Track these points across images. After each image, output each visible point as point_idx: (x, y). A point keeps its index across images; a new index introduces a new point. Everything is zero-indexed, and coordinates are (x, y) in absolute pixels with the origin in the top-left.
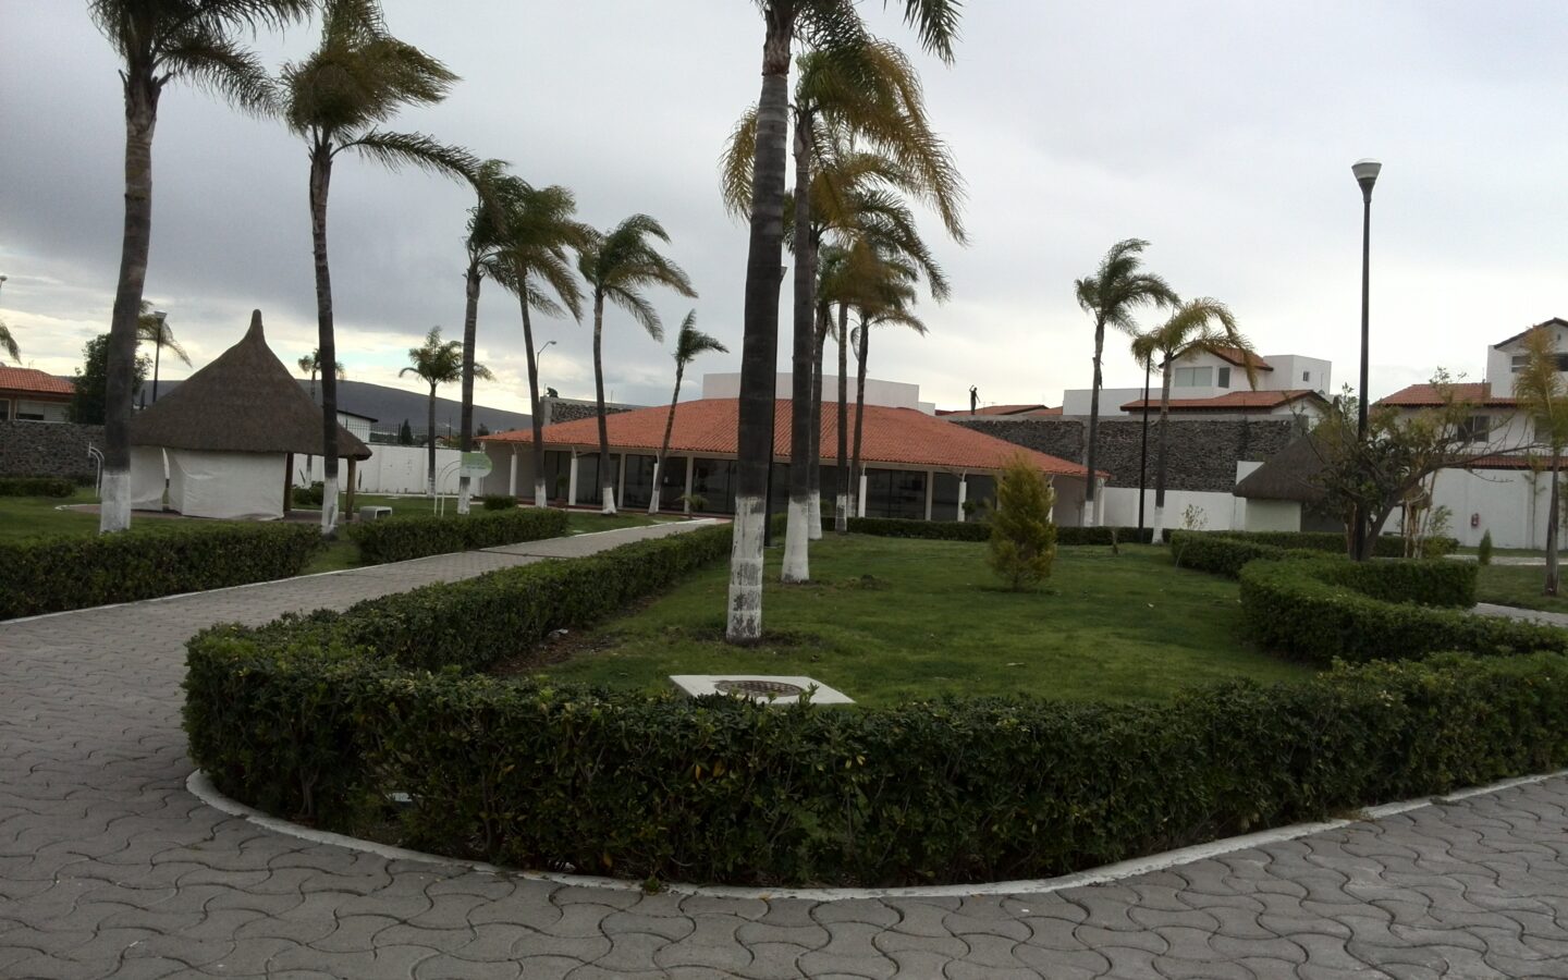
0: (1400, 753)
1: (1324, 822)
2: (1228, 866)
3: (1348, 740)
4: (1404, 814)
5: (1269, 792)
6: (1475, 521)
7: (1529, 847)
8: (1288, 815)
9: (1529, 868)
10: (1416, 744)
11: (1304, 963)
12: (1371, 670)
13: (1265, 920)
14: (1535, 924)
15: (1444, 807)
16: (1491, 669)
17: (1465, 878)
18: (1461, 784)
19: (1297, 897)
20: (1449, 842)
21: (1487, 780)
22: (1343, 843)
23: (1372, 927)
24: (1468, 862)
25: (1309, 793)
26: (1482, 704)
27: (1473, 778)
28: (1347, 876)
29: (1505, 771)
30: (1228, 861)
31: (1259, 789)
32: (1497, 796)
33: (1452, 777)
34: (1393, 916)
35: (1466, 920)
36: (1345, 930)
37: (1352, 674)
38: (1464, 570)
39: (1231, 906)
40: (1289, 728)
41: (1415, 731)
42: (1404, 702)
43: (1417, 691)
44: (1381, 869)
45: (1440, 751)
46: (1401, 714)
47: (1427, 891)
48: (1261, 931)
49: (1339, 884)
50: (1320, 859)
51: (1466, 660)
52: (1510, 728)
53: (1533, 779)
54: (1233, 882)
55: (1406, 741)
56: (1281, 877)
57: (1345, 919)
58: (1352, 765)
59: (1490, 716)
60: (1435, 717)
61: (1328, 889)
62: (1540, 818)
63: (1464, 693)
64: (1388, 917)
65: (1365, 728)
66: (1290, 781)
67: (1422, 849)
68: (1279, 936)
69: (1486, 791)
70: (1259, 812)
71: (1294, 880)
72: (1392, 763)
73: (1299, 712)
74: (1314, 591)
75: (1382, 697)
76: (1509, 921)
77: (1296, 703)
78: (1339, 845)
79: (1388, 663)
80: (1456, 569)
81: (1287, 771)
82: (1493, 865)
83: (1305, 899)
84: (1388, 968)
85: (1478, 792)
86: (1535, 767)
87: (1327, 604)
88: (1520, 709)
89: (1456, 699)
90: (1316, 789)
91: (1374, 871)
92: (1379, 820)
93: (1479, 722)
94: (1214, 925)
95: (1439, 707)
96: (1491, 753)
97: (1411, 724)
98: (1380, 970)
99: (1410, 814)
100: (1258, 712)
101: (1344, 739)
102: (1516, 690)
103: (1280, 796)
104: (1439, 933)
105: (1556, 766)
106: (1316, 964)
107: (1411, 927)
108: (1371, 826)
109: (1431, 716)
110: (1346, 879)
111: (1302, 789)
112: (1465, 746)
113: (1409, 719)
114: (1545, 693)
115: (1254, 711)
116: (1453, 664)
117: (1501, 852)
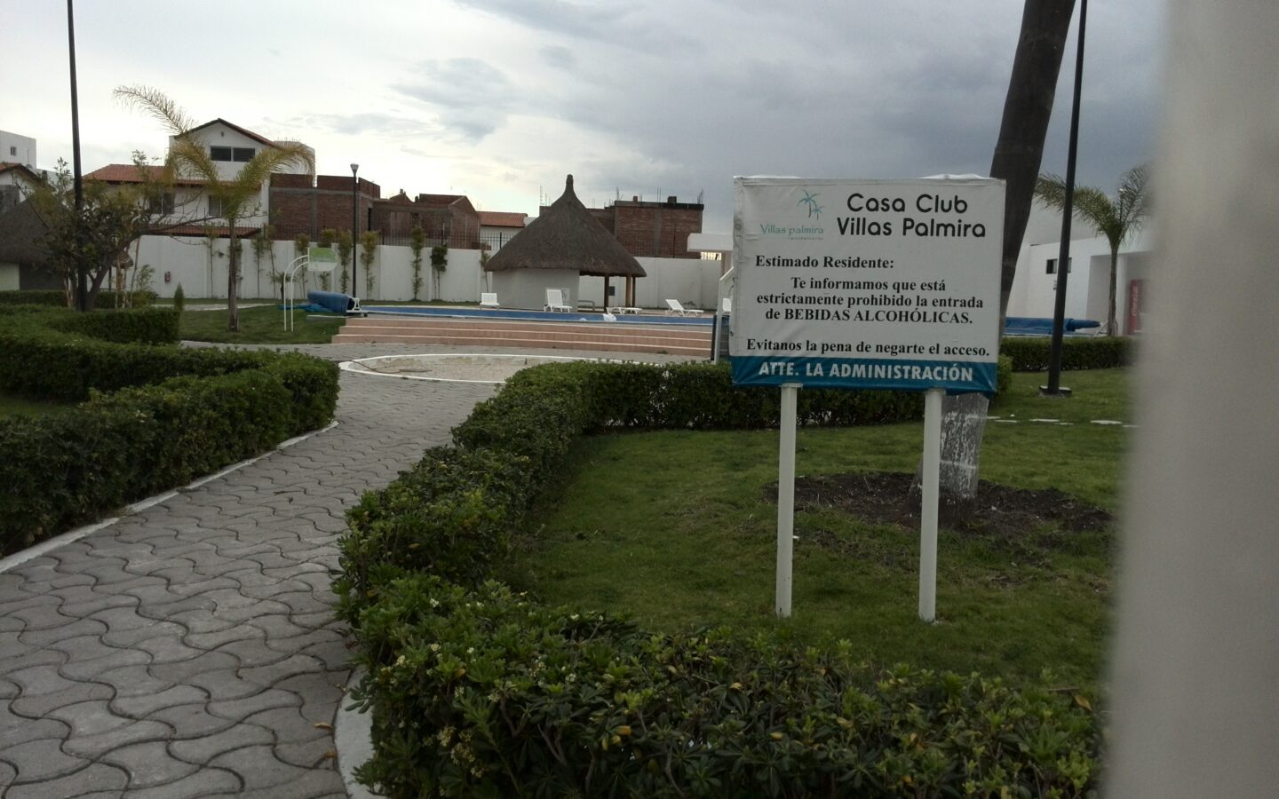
0: (152, 458)
1: (97, 523)
2: (21, 575)
3: (113, 453)
4: (159, 505)
5: (50, 507)
6: (168, 278)
7: (256, 509)
8: (66, 523)
9: (257, 524)
10: (165, 449)
11: (106, 632)
12: (123, 395)
13: (66, 609)
14: (269, 560)
15: (189, 494)
16: (214, 386)
17: (215, 540)
18: (198, 475)
19: (88, 585)
20: (197, 518)
21: (216, 469)
22: (116, 535)
23: (153, 592)
24: (215, 529)
25: (84, 501)
26: (210, 412)
27: (207, 469)
28: (125, 559)
29: (228, 460)
30: (21, 571)
31: (41, 506)
32: (224, 479)
33: (192, 470)
34: (169, 580)
35: (221, 569)
36: (134, 600)
37: (108, 401)
38: (169, 315)
39: (33, 607)
40: (64, 450)
41: (163, 439)
42: (154, 418)
43: (162, 409)
44: (150, 548)
45: (182, 452)
46: (152, 427)
47: (189, 556)
48: (63, 619)
49: (122, 567)
50: (98, 552)
51: (193, 380)
52: (231, 428)
53: (247, 463)
54: (28, 587)
55: (156, 449)
56: (69, 573)
57: (132, 591)
58: (118, 474)
59: (216, 420)
60: (178, 426)
61: (112, 573)
62: (257, 488)
63: (197, 404)
64: (165, 582)
65: (125, 443)
66: (68, 495)
67: (179, 527)
68: (81, 619)
69: (216, 477)
70: (43, 526)
71: (83, 573)
72: (147, 466)
73: (71, 435)
74: (51, 338)
75: (137, 415)
76: (252, 563)
77: (68, 430)
78: (113, 538)
79: (135, 389)
80: (163, 314)
81: (64, 487)
82: (232, 527)
83: (95, 585)
84: (173, 618)
85: (211, 478)
86: (248, 454)
87: (66, 348)
88: (236, 412)
89: (192, 411)
90: (90, 498)
91: (146, 551)
92: (140, 513)
93: (209, 427)
94: (21, 625)
95: (180, 418)
96: (218, 448)
97: (159, 434)
98: (167, 621)
99: (164, 504)
100: (36, 441)
101: (109, 453)
102: (232, 399)
103: (59, 508)
104: (204, 584)
105: (262, 451)
106: (116, 631)
107: (183, 584)
108: (135, 519)
109: (175, 426)
110: (125, 562)
111: (77, 499)
112: (200, 446)
113: (158, 430)
114: (252, 399)
115: (32, 440)
116: (184, 385)
117: (236, 517)
